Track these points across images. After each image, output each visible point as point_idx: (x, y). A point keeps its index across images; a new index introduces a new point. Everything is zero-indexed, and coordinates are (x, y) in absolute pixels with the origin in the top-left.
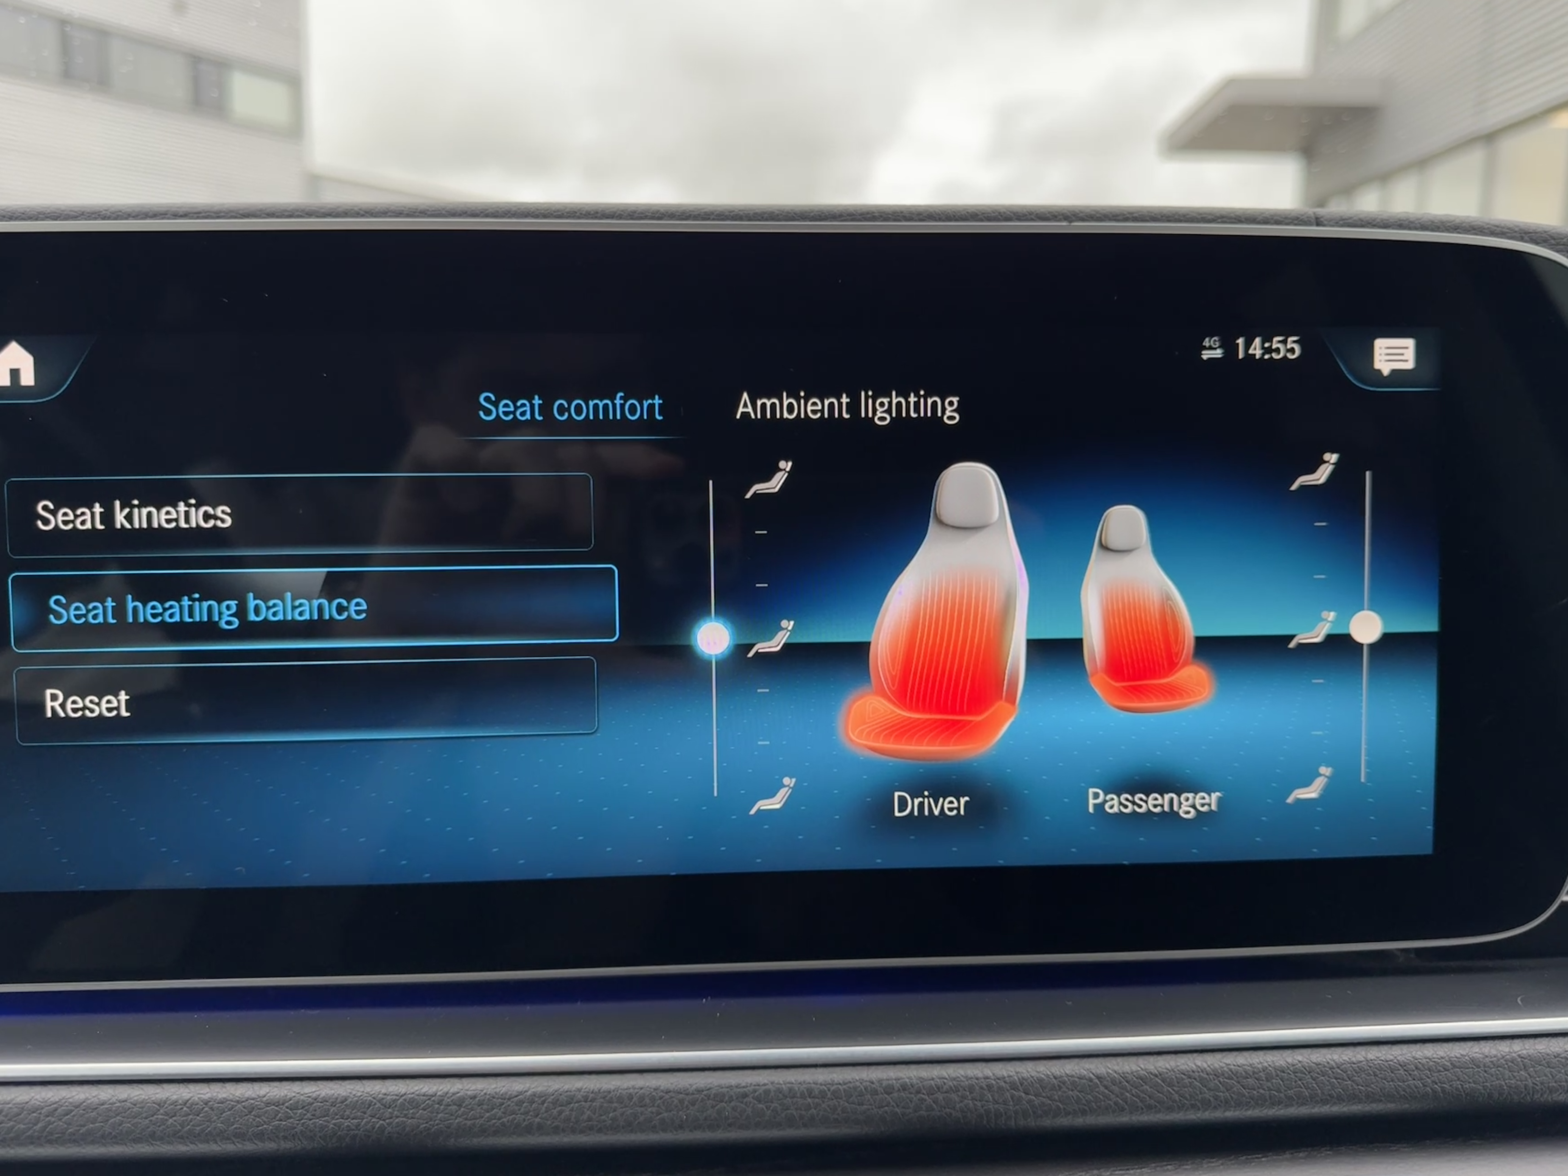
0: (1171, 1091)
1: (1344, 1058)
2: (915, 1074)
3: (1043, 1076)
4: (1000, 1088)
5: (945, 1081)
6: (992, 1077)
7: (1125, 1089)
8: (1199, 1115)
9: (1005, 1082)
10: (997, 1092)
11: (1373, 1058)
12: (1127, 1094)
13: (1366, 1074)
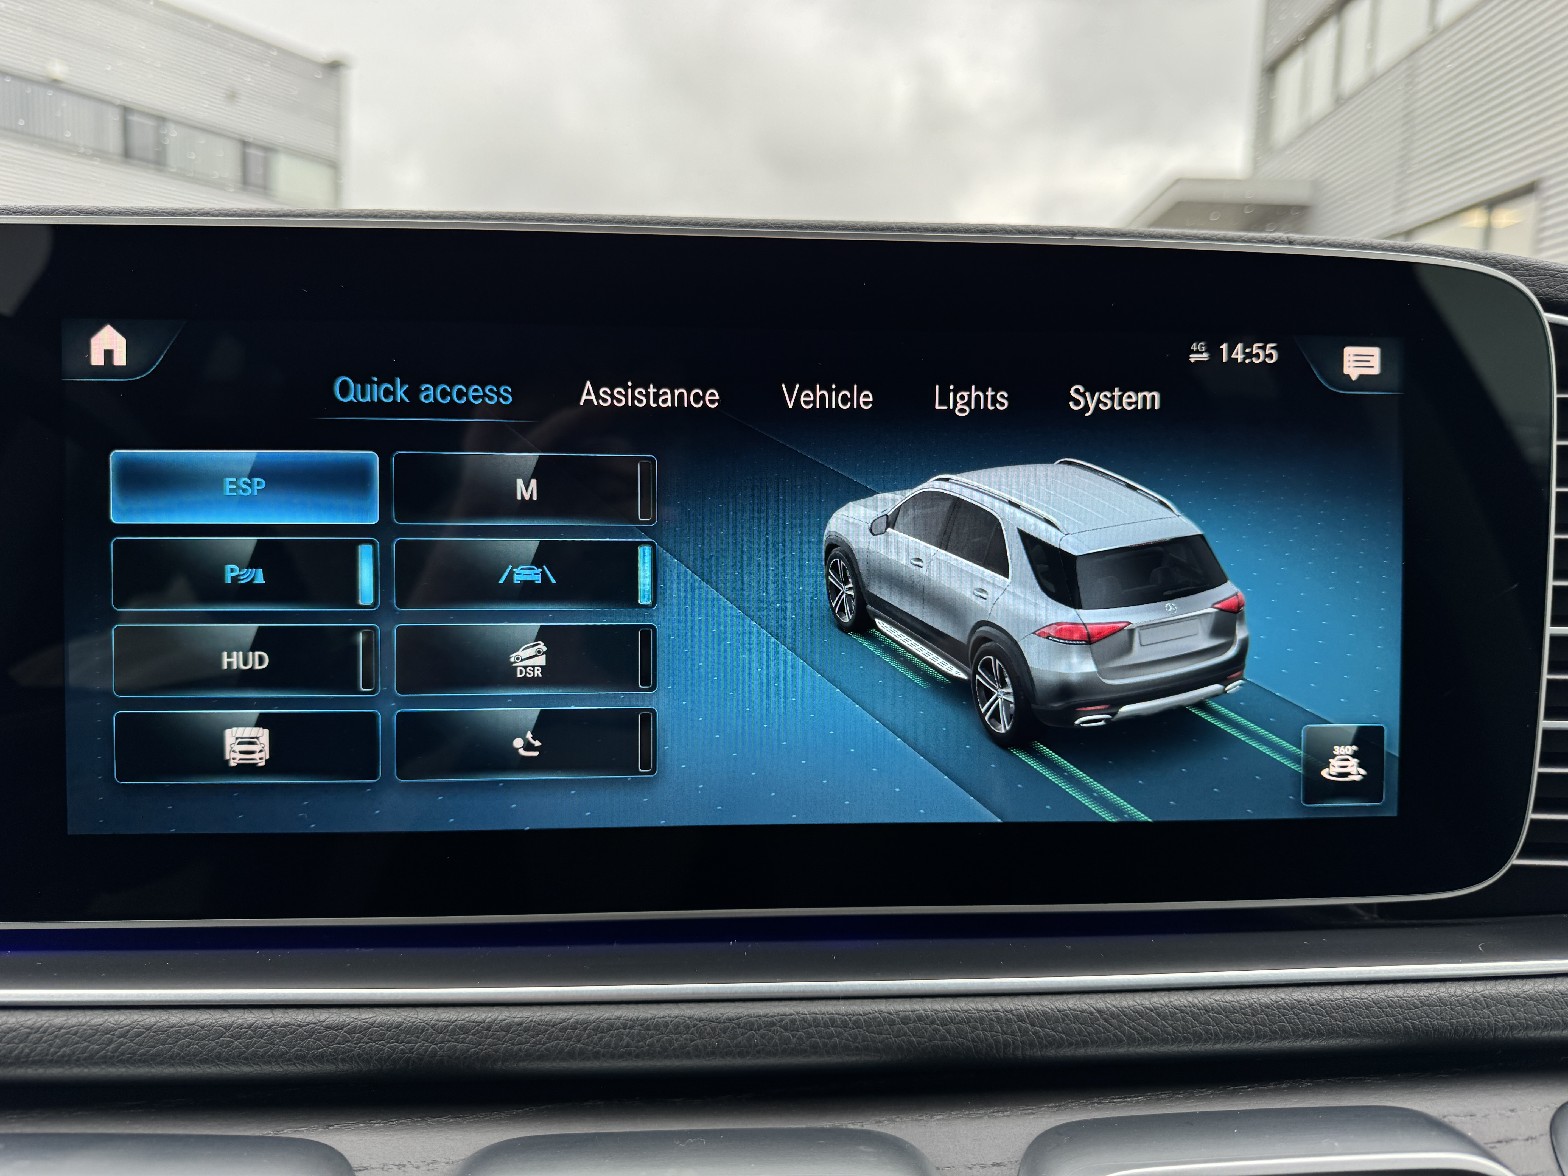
0: (1166, 1024)
1: (1323, 996)
2: (930, 1006)
3: (1047, 1009)
4: (1009, 1021)
5: (958, 1013)
6: (1001, 1010)
7: (1123, 1022)
8: (1190, 1047)
9: (1013, 1015)
10: (1006, 1024)
11: (1348, 996)
12: (1125, 1027)
13: (1343, 1011)
